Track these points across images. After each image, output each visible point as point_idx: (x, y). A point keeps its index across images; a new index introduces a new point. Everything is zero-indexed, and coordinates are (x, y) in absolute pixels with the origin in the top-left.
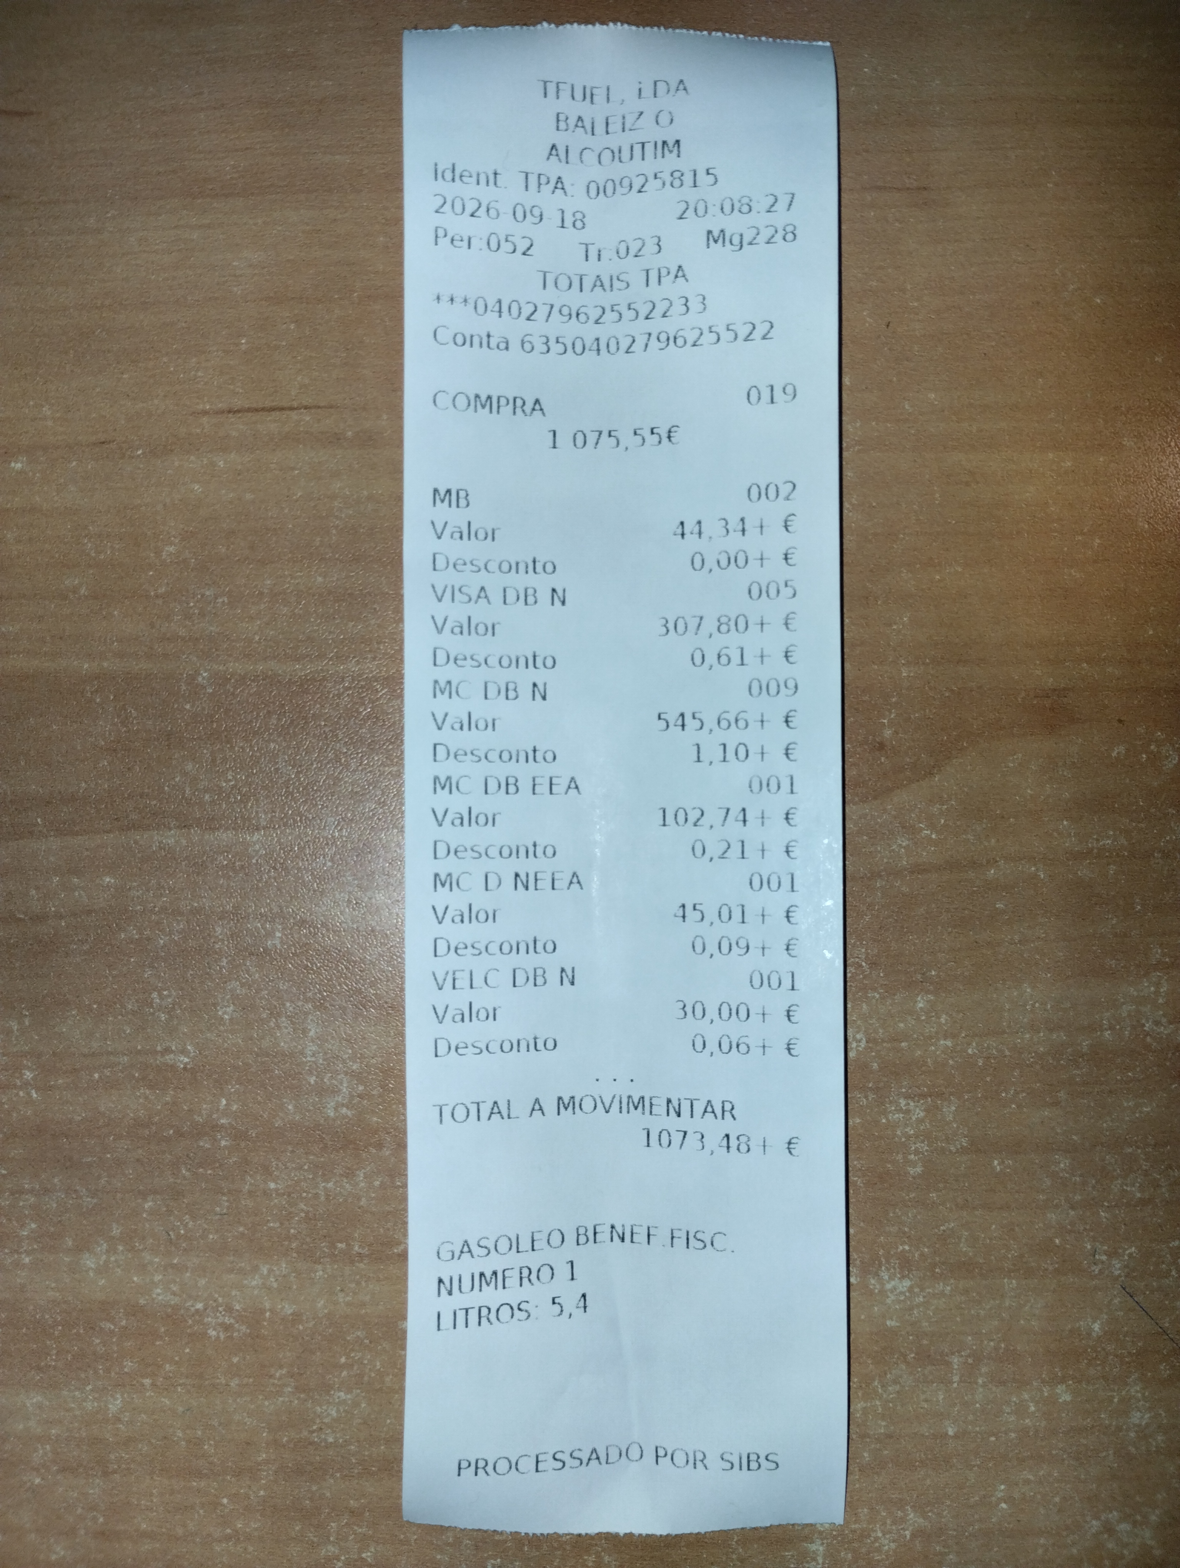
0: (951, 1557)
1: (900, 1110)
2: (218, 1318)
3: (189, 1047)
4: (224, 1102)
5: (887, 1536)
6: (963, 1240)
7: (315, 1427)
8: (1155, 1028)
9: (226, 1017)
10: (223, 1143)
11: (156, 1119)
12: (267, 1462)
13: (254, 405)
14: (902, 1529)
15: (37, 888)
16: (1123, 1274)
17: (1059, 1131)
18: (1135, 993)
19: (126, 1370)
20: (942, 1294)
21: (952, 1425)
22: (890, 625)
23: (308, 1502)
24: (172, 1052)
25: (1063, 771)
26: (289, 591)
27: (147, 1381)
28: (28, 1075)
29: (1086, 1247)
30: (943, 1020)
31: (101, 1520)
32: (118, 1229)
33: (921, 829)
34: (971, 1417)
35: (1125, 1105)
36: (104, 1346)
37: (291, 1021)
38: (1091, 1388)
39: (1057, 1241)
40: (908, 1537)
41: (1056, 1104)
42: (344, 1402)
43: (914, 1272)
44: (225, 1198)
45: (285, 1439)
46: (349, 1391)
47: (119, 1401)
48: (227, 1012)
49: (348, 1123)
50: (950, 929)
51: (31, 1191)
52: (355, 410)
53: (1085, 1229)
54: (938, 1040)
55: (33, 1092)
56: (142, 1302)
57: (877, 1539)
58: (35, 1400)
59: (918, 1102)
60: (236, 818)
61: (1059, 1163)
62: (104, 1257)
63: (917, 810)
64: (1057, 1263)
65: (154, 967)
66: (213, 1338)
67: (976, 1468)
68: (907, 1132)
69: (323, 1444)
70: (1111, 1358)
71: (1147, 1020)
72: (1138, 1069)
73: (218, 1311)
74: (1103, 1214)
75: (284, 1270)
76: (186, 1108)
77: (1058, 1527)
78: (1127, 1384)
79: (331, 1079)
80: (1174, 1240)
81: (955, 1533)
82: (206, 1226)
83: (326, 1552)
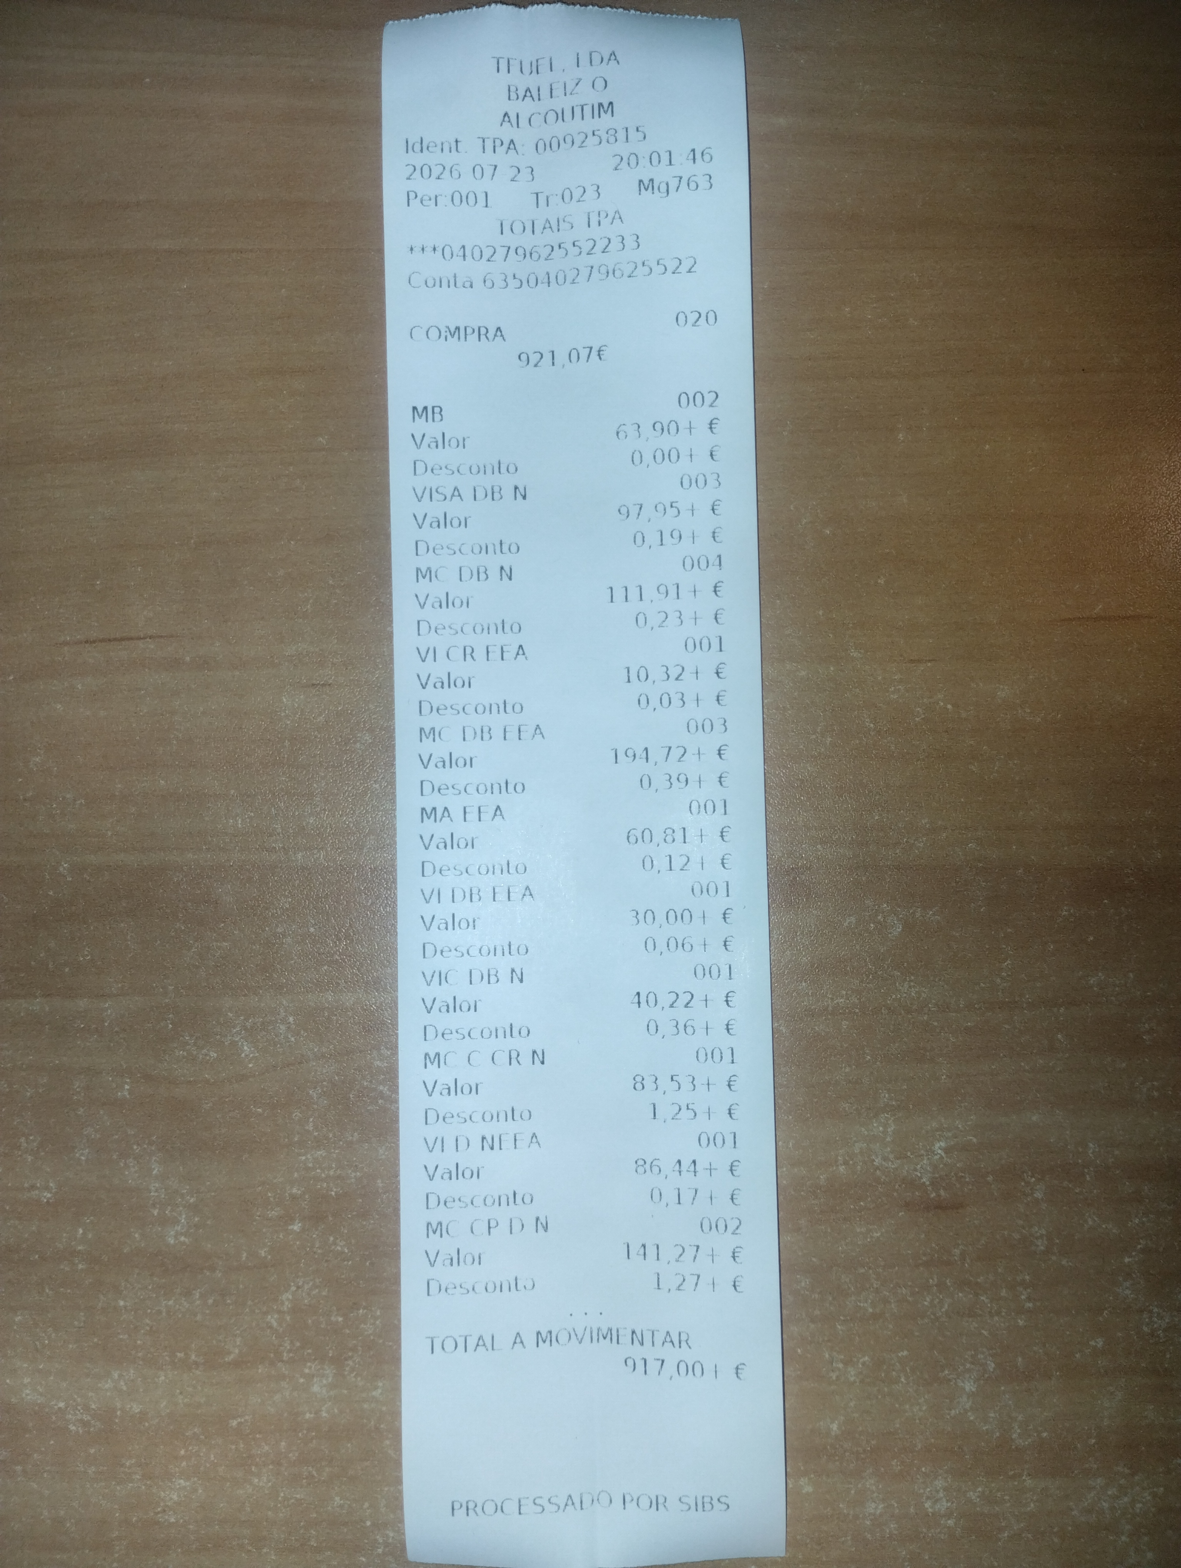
2: (77, 1415)
3: (51, 1185)
4: (81, 1231)
7: (159, 1509)
8: (884, 1163)
9: (83, 1158)
10: (80, 1266)
11: (24, 1246)
12: (119, 1538)
13: (107, 637)
16: (858, 1380)
17: (800, 1254)
18: (866, 1133)
24: (38, 1188)
26: (136, 793)
27: (17, 1471)
29: (825, 1356)
35: (858, 1230)
37: (138, 1161)
38: (829, 1481)
39: (799, 1351)
42: (184, 1488)
44: (82, 1314)
45: (134, 1519)
46: (188, 1479)
48: (83, 1154)
49: (186, 1249)
52: (193, 638)
53: (823, 1340)
56: (14, 1400)
60: (92, 988)
61: (800, 1282)
64: (798, 1370)
65: (21, 1115)
66: (73, 1432)
69: (166, 1524)
70: (847, 1454)
71: (877, 1157)
72: (869, 1199)
73: (77, 1409)
74: (839, 1327)
75: (132, 1375)
76: (48, 1236)
78: (862, 1478)
79: (172, 1210)
80: (902, 1351)
82: (66, 1337)
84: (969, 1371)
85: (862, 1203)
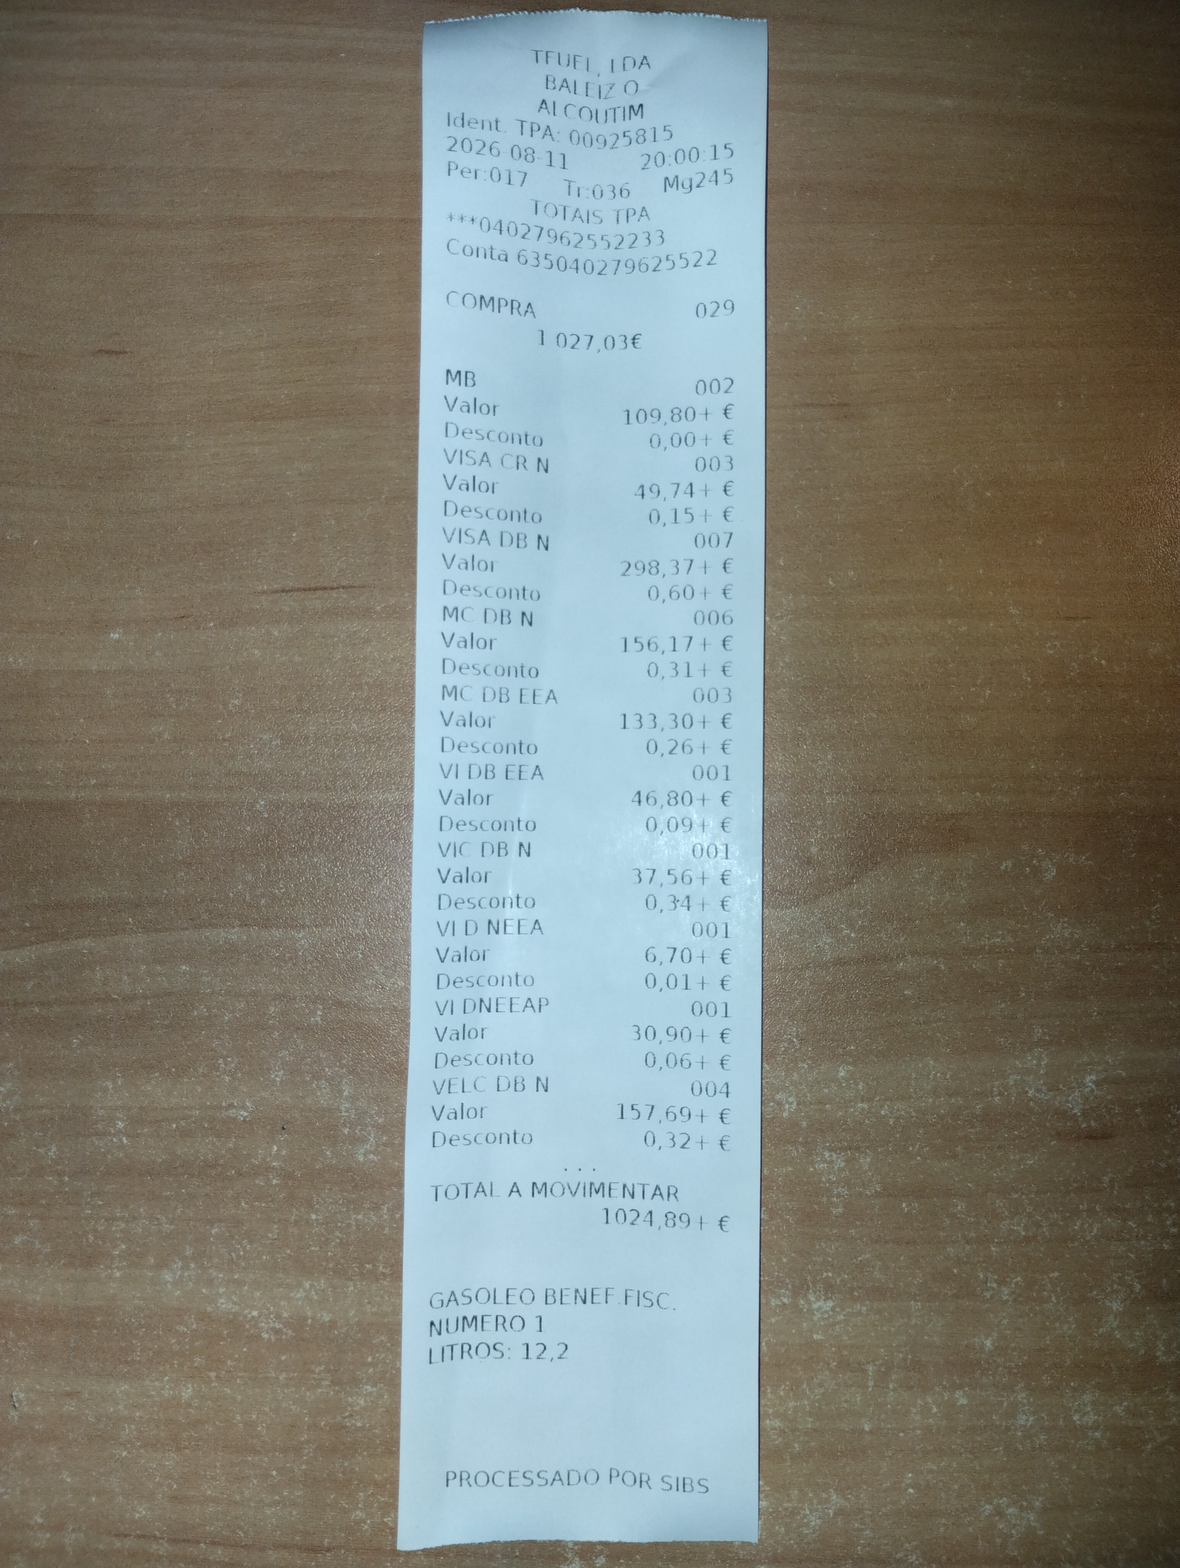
0: (867, 1532)
1: (825, 1161)
2: (270, 1323)
3: (248, 1104)
4: (275, 1148)
5: (814, 1514)
6: (877, 1269)
7: (347, 1414)
8: (1037, 1094)
9: (278, 1079)
10: (275, 1182)
11: (222, 1161)
12: (308, 1442)
13: (303, 586)
14: (826, 1508)
15: (129, 975)
16: (1010, 1299)
17: (957, 1179)
18: (1020, 1066)
19: (196, 1364)
20: (860, 1313)
21: (868, 1422)
22: (817, 762)
23: (341, 1475)
24: (235, 1107)
25: (960, 881)
26: (330, 735)
27: (213, 1374)
28: (120, 1125)
29: (979, 1276)
30: (860, 1087)
31: (175, 1486)
32: (190, 1250)
33: (842, 929)
34: (883, 1416)
35: (1012, 1158)
36: (179, 1344)
37: (329, 1083)
38: (983, 1394)
39: (955, 1271)
40: (832, 1515)
41: (955, 1156)
42: (371, 1393)
43: (836, 1295)
44: (276, 1226)
45: (323, 1423)
46: (374, 1385)
47: (190, 1390)
48: (278, 1075)
49: (374, 1166)
50: (866, 1012)
51: (122, 1219)
52: (383, 589)
53: (979, 1261)
54: (856, 1103)
55: (124, 1139)
56: (209, 1309)
57: (805, 1516)
58: (123, 1388)
59: (840, 1154)
60: (287, 919)
61: (957, 1206)
62: (179, 1273)
63: (839, 913)
64: (955, 1289)
65: (220, 1038)
66: (266, 1339)
67: (888, 1459)
68: (830, 1179)
69: (353, 1428)
70: (1000, 1369)
73: (269, 1318)
74: (993, 1249)
75: (322, 1285)
76: (245, 1153)
77: (957, 1510)
78: (1014, 1392)
79: (362, 1130)
80: (1053, 1272)
81: (870, 1513)
82: (260, 1249)
83: (355, 1516)
84: (1117, 1291)
85: (1016, 1133)
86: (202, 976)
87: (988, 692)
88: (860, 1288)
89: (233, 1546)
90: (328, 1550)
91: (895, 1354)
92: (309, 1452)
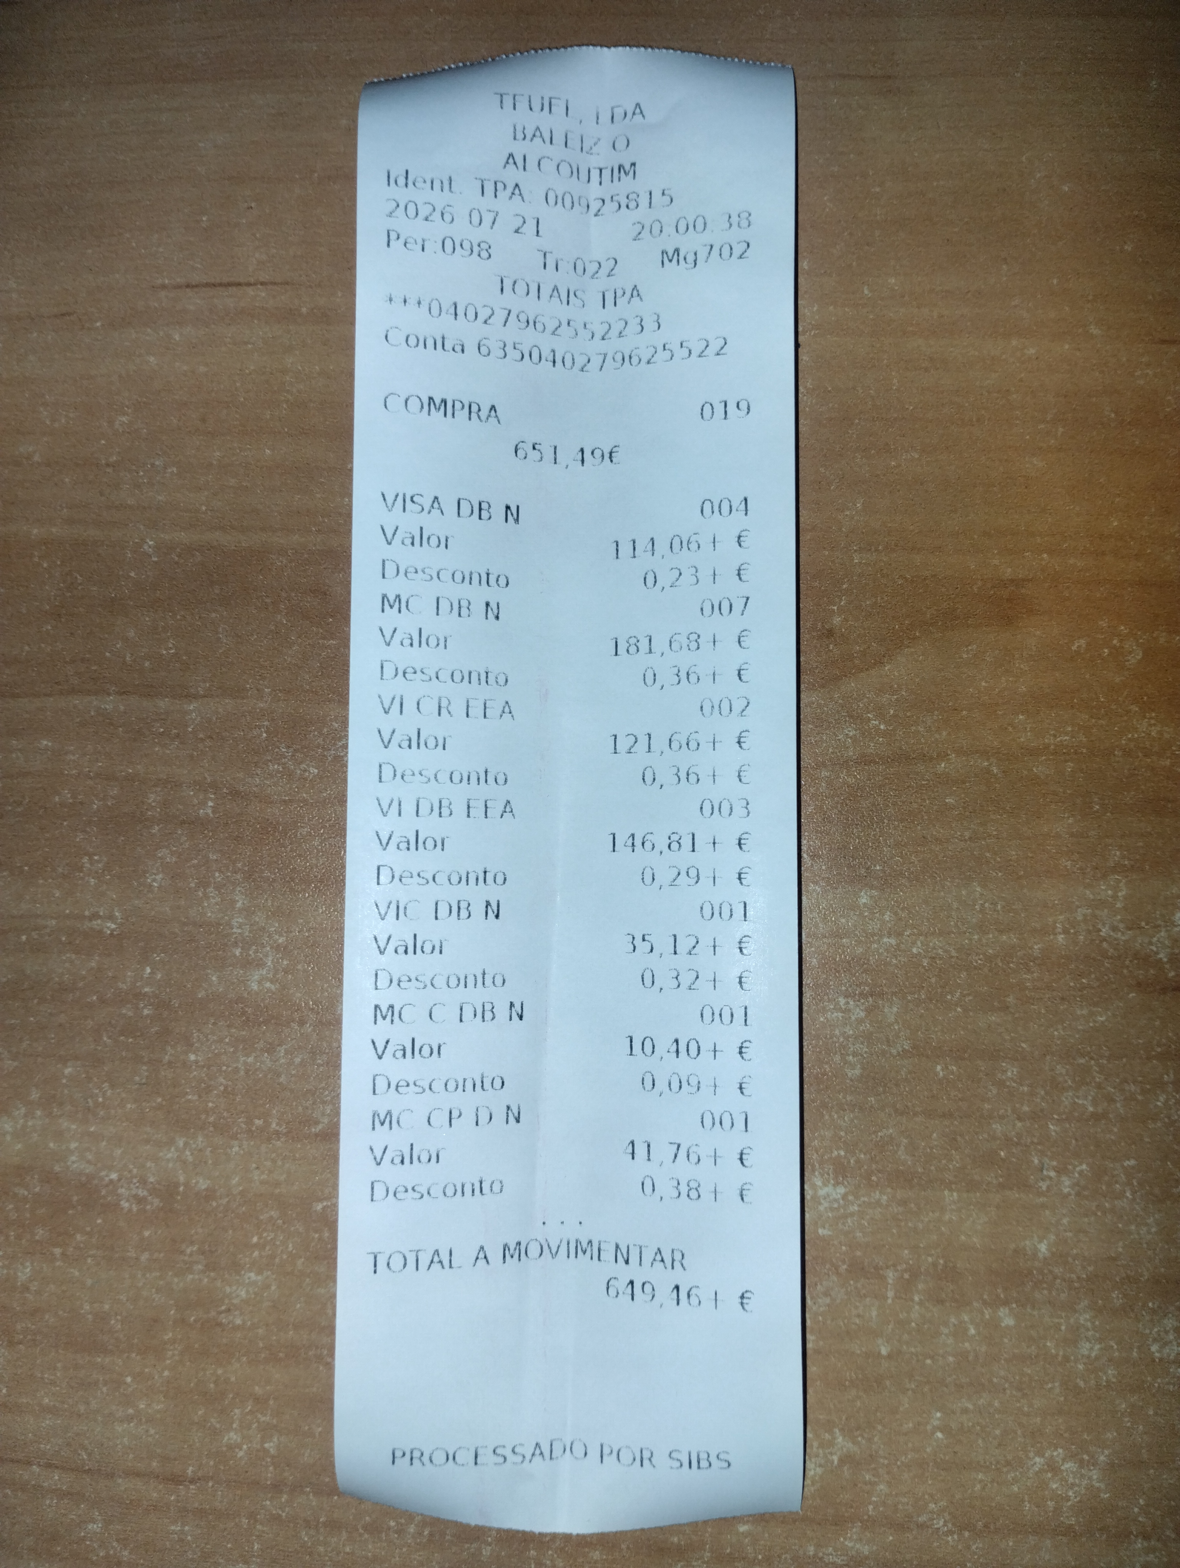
0: (882, 1487)
1: (840, 1010)
2: (131, 1189)
3: (117, 914)
4: (148, 970)
6: (902, 1148)
7: (223, 1308)
8: (1112, 934)
9: (155, 884)
10: (146, 1012)
11: (81, 984)
12: (173, 1341)
13: (213, 281)
14: (829, 1453)
16: (1073, 1192)
17: (1008, 1037)
18: (1091, 897)
19: (37, 1238)
20: (878, 1203)
21: (886, 1344)
22: (843, 511)
23: (212, 1386)
24: (99, 917)
25: (1019, 663)
26: (237, 463)
27: (57, 1251)
29: (1033, 1162)
30: (887, 917)
32: (37, 1093)
33: (869, 720)
34: (906, 1337)
35: (1079, 1012)
36: (17, 1212)
37: (219, 891)
38: (1035, 1313)
39: (1002, 1154)
40: (836, 1462)
41: (1005, 1008)
42: (254, 1283)
43: (849, 1179)
44: (145, 1068)
45: (192, 1319)
46: (259, 1272)
47: (28, 1270)
48: (157, 879)
49: (271, 997)
50: (897, 823)
52: (311, 287)
53: (1032, 1142)
54: (881, 936)
56: (57, 1168)
59: (859, 1001)
60: (175, 686)
61: (1006, 1071)
62: (21, 1121)
63: (866, 700)
64: (1001, 1176)
65: (85, 831)
66: (126, 1209)
67: (910, 1392)
68: (845, 1032)
69: (231, 1326)
70: (1058, 1281)
71: (1104, 925)
72: (1093, 976)
73: (132, 1182)
74: (1051, 1127)
75: (200, 1143)
76: (110, 974)
77: (998, 1462)
78: (1075, 1311)
79: (256, 952)
80: (1129, 1160)
81: (886, 1462)
82: (124, 1095)
83: (229, 1439)
85: (1084, 981)
86: (66, 754)
87: (1061, 430)
88: (879, 1171)
89: (72, 1470)
90: (192, 1481)
91: (923, 1257)
92: (174, 1355)
